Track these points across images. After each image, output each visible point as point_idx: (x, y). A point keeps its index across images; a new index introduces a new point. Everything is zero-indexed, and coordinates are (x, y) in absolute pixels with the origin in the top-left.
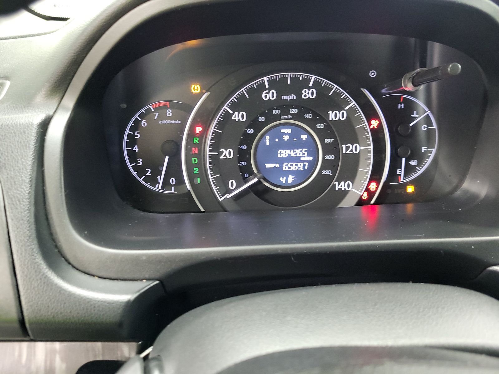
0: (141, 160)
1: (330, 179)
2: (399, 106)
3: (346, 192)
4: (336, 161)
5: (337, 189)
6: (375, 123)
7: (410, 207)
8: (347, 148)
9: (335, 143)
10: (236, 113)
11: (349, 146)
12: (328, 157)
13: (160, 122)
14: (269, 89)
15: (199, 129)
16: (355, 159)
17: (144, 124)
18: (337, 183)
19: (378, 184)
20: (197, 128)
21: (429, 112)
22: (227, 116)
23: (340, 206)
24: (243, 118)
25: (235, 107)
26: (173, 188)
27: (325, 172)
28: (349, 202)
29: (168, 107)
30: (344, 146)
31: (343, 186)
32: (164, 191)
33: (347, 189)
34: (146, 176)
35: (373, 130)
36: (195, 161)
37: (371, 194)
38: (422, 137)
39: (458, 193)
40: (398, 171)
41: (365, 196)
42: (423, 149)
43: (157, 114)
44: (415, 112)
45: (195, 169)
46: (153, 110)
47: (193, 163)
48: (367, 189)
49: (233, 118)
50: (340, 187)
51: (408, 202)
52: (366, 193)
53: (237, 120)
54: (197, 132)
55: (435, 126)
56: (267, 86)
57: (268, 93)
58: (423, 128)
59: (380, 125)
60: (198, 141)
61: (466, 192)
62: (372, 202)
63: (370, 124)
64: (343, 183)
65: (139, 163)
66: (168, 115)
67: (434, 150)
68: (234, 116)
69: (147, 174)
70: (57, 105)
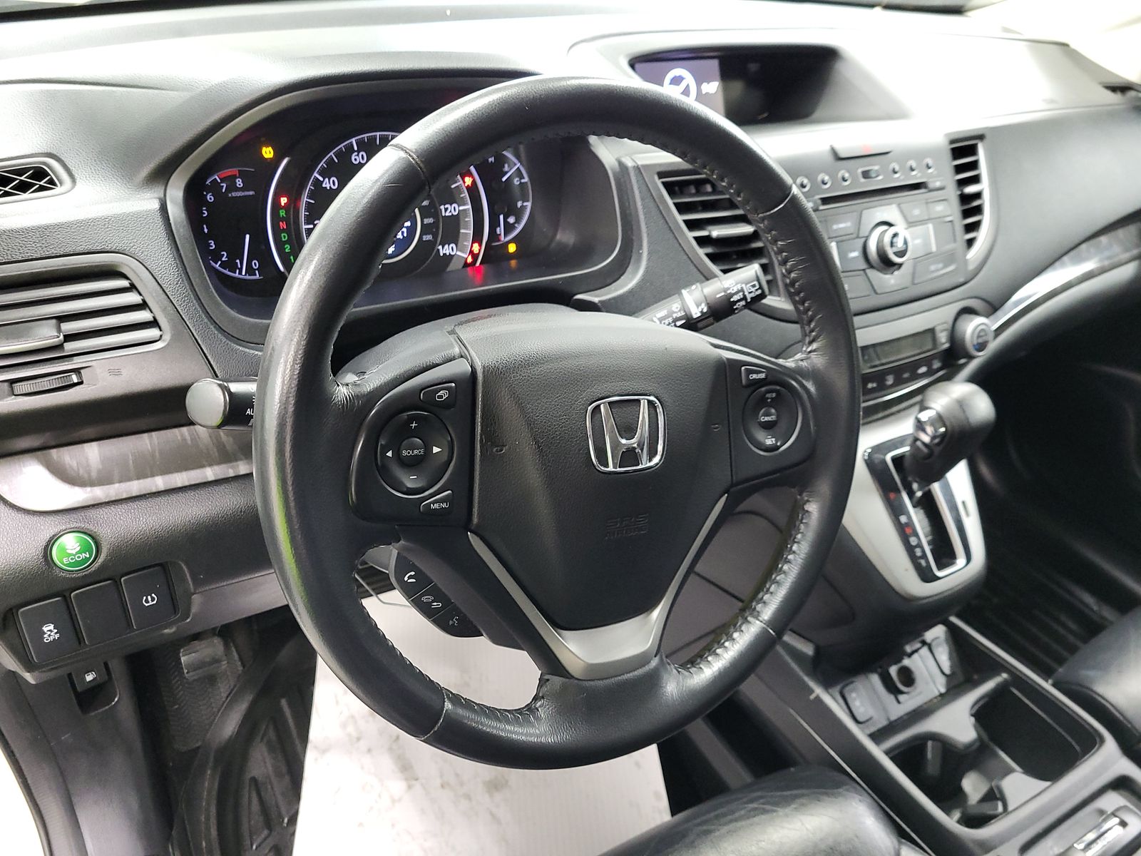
0: (213, 242)
1: (432, 244)
2: (490, 160)
3: (451, 257)
4: (435, 224)
5: (442, 255)
6: (468, 181)
7: (513, 263)
8: (446, 209)
9: (432, 205)
10: (327, 180)
11: (447, 208)
12: (426, 221)
13: (230, 195)
14: (358, 151)
15: (284, 201)
16: (455, 221)
17: (210, 199)
18: (440, 247)
19: (480, 246)
20: (282, 199)
21: (519, 165)
22: (318, 183)
23: (449, 269)
24: (334, 185)
25: (324, 173)
26: (257, 272)
27: (426, 238)
28: (455, 266)
29: (238, 175)
30: (442, 207)
31: (446, 250)
32: (248, 277)
33: (452, 253)
34: (221, 261)
35: (468, 187)
36: (284, 237)
37: (475, 257)
38: (517, 192)
39: (553, 245)
40: (498, 229)
41: (470, 260)
42: (519, 204)
43: (225, 185)
44: (506, 166)
45: (286, 246)
46: (219, 181)
47: (283, 240)
48: (471, 252)
49: (324, 185)
50: (444, 252)
51: (512, 259)
52: (470, 256)
53: (328, 188)
54: (283, 204)
55: (526, 180)
56: (356, 148)
57: (358, 155)
58: (516, 181)
59: (474, 182)
60: (286, 214)
61: (560, 243)
62: (478, 264)
63: (464, 182)
64: (446, 246)
65: (212, 246)
66: (238, 185)
67: (529, 204)
68: (325, 183)
69: (224, 259)
70: (163, 188)
